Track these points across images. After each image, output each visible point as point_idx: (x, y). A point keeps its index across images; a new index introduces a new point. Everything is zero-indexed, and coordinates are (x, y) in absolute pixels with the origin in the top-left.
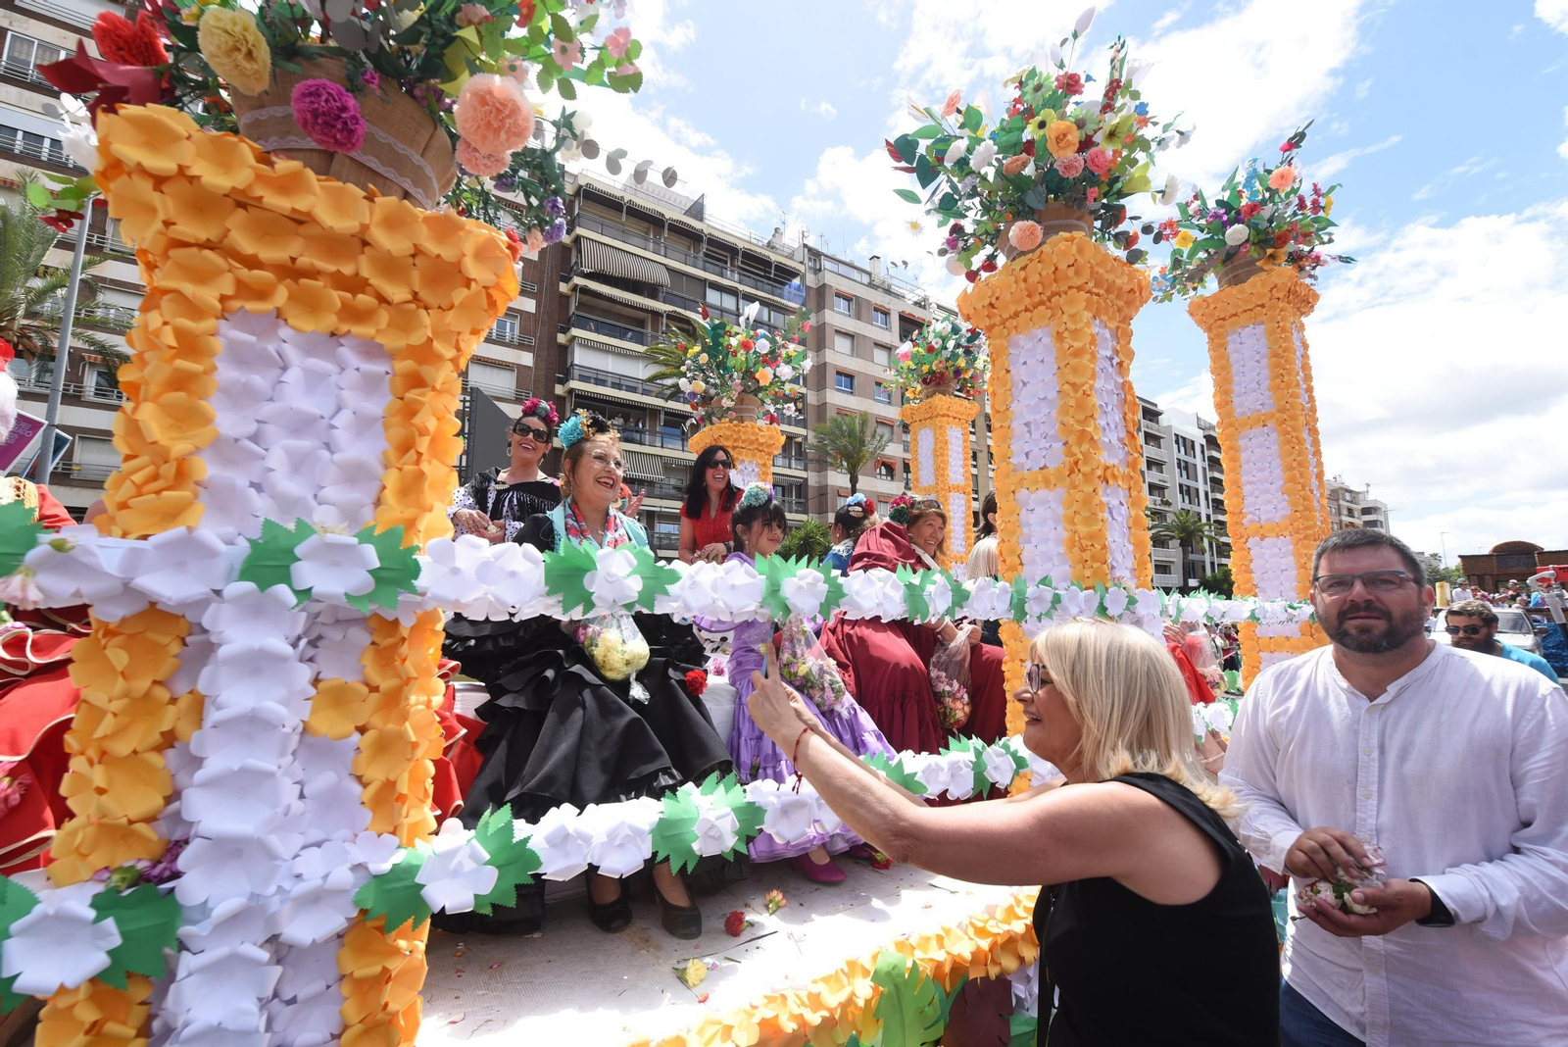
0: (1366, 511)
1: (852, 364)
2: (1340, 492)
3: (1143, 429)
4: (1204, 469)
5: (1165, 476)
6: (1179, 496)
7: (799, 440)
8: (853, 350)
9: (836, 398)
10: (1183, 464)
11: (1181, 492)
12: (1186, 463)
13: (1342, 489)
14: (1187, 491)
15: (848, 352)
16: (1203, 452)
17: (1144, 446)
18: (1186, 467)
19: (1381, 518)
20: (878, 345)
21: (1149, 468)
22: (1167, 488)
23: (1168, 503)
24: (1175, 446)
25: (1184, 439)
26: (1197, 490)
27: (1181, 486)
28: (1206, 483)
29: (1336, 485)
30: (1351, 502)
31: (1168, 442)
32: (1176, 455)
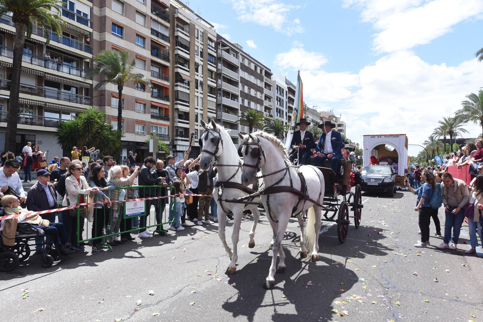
0: (339, 125)
1: (123, 20)
2: (332, 117)
3: (264, 81)
4: (286, 102)
5: (271, 103)
6: (276, 113)
7: (88, 60)
8: (123, 12)
9: (111, 38)
10: (278, 99)
11: (277, 111)
12: (280, 98)
13: (332, 115)
14: (279, 111)
15: (120, 12)
16: (286, 95)
17: (264, 89)
18: (280, 100)
19: (344, 129)
20: (138, 12)
21: (265, 99)
22: (272, 109)
23: (271, 116)
24: (276, 90)
25: (280, 87)
26: (283, 111)
27: (277, 109)
28: (286, 108)
29: (331, 114)
30: (335, 121)
31: (274, 88)
32: (276, 94)
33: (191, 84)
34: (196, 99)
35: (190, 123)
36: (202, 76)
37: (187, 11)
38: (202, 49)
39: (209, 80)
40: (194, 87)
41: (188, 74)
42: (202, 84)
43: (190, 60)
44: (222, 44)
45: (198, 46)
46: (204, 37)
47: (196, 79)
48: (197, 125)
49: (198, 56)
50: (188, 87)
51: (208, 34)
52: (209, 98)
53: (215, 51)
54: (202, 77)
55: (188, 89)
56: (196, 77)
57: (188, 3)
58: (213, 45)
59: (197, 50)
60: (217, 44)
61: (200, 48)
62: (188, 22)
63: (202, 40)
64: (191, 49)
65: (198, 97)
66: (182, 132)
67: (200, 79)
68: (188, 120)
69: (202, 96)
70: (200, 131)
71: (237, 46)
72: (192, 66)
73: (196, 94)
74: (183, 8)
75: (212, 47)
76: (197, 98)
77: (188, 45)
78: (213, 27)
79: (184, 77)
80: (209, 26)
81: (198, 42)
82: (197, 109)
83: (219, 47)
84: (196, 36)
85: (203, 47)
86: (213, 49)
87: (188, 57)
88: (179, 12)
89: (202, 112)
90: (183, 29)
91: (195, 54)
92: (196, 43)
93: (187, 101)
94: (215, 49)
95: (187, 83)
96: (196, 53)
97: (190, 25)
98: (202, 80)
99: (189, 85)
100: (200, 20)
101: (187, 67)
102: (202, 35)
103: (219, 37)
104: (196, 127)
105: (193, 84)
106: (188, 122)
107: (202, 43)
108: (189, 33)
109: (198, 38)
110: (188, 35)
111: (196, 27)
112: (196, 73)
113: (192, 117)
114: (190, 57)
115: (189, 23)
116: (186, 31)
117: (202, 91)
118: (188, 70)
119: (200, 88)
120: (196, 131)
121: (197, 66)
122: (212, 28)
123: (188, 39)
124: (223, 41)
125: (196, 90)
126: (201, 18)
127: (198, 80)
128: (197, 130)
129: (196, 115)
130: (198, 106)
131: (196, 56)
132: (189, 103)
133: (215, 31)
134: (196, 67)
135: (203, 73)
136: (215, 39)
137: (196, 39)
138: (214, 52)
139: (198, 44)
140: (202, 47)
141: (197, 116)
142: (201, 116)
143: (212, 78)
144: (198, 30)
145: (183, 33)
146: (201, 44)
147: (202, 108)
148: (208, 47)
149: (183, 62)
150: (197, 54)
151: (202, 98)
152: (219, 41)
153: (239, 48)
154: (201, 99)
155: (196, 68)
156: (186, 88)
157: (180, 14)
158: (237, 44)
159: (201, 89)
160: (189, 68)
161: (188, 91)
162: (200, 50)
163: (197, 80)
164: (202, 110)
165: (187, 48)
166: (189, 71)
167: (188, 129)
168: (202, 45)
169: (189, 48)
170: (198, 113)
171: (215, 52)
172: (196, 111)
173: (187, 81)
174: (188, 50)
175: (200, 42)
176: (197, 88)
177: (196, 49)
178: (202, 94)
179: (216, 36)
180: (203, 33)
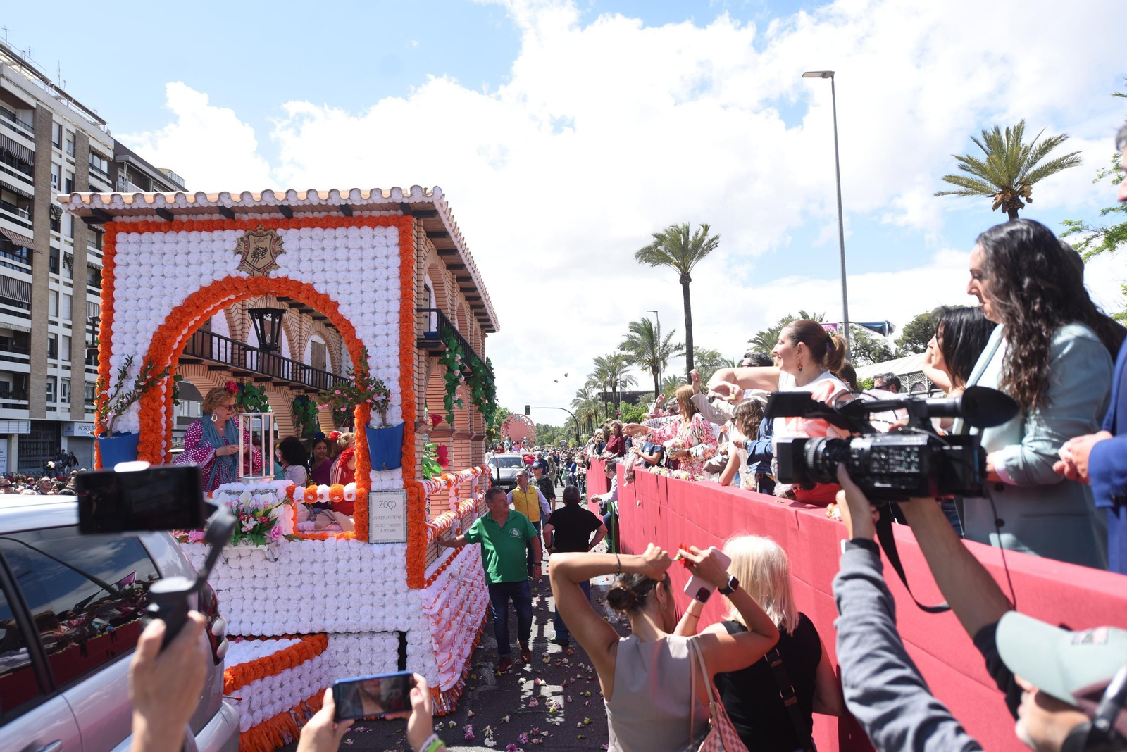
33: (37, 258)
34: (52, 298)
35: (32, 361)
36: (72, 240)
37: (26, 74)
38: (73, 175)
39: (92, 253)
40: (48, 268)
41: (29, 233)
42: (69, 260)
43: (36, 199)
44: (128, 167)
45: (60, 167)
46: (78, 145)
47: (51, 248)
48: (55, 366)
49: (60, 189)
50: (29, 267)
51: (91, 139)
52: (90, 297)
53: (110, 182)
54: (72, 245)
55: (29, 272)
56: (54, 244)
57: (27, 54)
58: (104, 166)
59: (57, 175)
60: (115, 166)
61: (67, 170)
62: (33, 103)
63: (72, 152)
64: (38, 171)
65: (57, 293)
66: (7, 383)
67: (65, 248)
68: (27, 352)
69: (69, 291)
70: (63, 379)
71: (169, 175)
72: (42, 214)
73: (53, 285)
74: (14, 64)
75: (102, 172)
76: (55, 297)
77: (28, 160)
78: (104, 123)
79: (15, 241)
80: (93, 120)
81: (61, 156)
82: (56, 324)
83: (120, 173)
84: (55, 139)
85: (76, 169)
86: (104, 178)
87: (29, 190)
88: (5, 74)
89: (69, 332)
90: (14, 119)
91: (50, 186)
92: (55, 158)
93: (23, 303)
94: (108, 176)
95: (25, 255)
96: (53, 183)
97: (38, 111)
98: (70, 250)
99: (30, 261)
100: (65, 102)
101: (27, 216)
102: (71, 139)
103: (119, 148)
104: (51, 371)
105: (42, 260)
106: (26, 357)
107: (73, 160)
108: (33, 129)
109: (59, 146)
110: (32, 135)
111: (55, 117)
112: (53, 232)
113: (39, 345)
114: (35, 190)
115: (34, 106)
116: (24, 125)
117: (71, 277)
118: (30, 223)
119: (64, 272)
120: (51, 381)
121: (56, 215)
122: (102, 127)
123: (31, 146)
124: (131, 159)
125: (52, 275)
126: (69, 98)
127: (58, 251)
128: (55, 378)
129: (51, 340)
130: (57, 316)
131: (53, 189)
132: (29, 307)
133: (108, 134)
134: (53, 217)
135: (75, 235)
136: (110, 154)
137: (54, 148)
138: (105, 185)
139: (61, 161)
140: (72, 169)
141: (54, 343)
142: (67, 341)
143: (99, 247)
144: (60, 127)
145: (14, 129)
146: (68, 160)
147: (70, 323)
148: (91, 170)
149: (13, 202)
150: (56, 184)
151: (71, 296)
152: (120, 158)
153: (177, 181)
154: (68, 299)
155: (52, 220)
156: (21, 269)
157: (8, 80)
158: (170, 171)
159: (68, 274)
160: (30, 218)
161: (27, 278)
162: (65, 176)
163: (55, 253)
164: (69, 327)
165: (25, 165)
166: (30, 227)
167: (27, 375)
168: (73, 164)
169: (33, 168)
170: (56, 335)
171: (108, 184)
172: (52, 328)
173: (25, 250)
174: (30, 174)
175: (65, 156)
176: (55, 269)
177: (54, 171)
178: (70, 285)
179: (112, 146)
180: (74, 136)
